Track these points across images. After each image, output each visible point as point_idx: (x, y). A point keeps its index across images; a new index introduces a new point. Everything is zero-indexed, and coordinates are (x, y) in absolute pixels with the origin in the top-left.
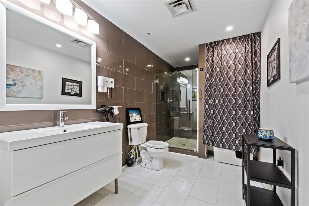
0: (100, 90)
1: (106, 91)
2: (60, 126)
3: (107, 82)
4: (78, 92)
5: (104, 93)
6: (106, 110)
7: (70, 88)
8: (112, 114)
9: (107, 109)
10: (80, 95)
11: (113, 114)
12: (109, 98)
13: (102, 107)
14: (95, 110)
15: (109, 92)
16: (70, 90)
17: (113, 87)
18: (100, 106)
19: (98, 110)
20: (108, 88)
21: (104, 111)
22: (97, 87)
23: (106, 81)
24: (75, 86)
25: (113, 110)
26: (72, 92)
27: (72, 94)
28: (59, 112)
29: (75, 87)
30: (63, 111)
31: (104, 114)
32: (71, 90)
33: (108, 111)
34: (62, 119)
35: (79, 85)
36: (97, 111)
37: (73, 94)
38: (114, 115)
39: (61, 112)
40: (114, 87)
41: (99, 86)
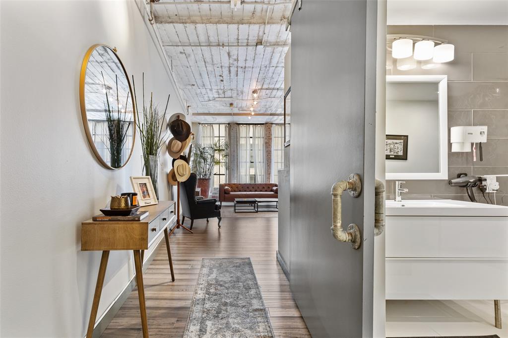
0: (455, 149)
1: (468, 149)
2: (397, 199)
3: (472, 134)
4: (401, 153)
5: (463, 152)
6: (470, 182)
7: (388, 148)
8: (482, 190)
9: (472, 181)
10: (404, 157)
11: (486, 189)
12: (475, 160)
13: (459, 176)
14: (447, 182)
15: (474, 151)
16: (389, 150)
17: (485, 141)
18: (456, 176)
19: (453, 181)
20: (472, 144)
21: (465, 184)
22: (450, 145)
23: (469, 134)
24: (396, 143)
25: (484, 183)
26: (392, 153)
27: (391, 156)
28: (395, 183)
29: (396, 145)
30: (400, 182)
31: (465, 189)
32: (391, 151)
33: (474, 185)
34: (400, 191)
35: (402, 141)
36: (450, 183)
37: (393, 156)
38: (487, 191)
39: (397, 182)
40: (487, 139)
41: (454, 143)
